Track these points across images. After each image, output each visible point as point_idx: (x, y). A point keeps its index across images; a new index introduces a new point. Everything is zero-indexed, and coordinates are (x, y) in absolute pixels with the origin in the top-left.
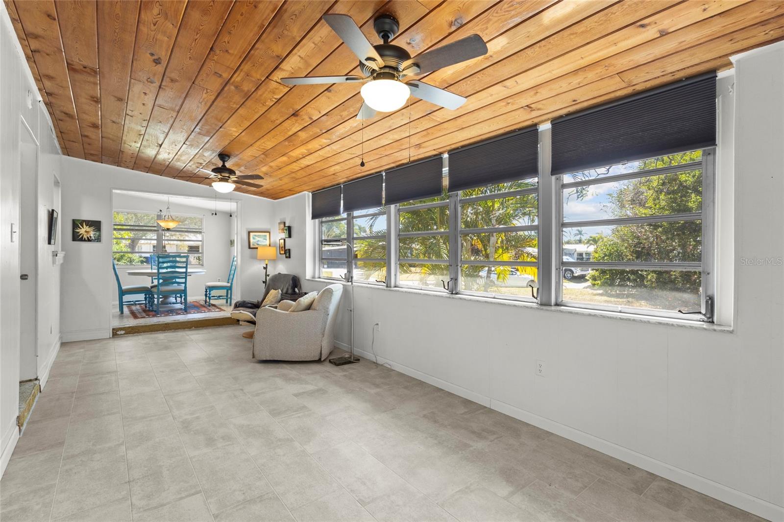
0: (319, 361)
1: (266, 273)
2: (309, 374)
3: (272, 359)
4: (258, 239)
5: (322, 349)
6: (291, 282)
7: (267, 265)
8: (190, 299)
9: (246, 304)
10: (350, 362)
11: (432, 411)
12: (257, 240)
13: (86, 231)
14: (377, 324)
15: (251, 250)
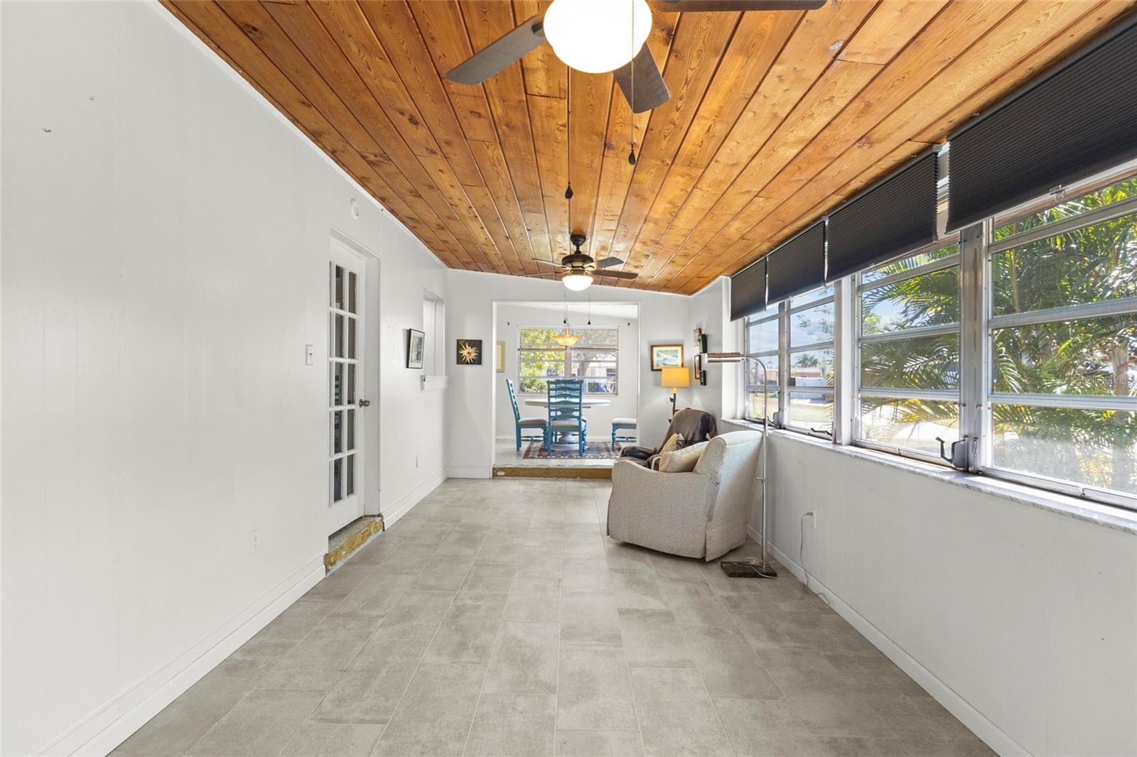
0: (702, 561)
1: (674, 407)
2: (671, 580)
3: (631, 542)
4: (665, 356)
5: (707, 542)
6: (700, 423)
7: (675, 395)
8: (588, 438)
9: (637, 452)
10: (755, 575)
11: (859, 736)
12: (663, 358)
13: (469, 353)
14: (811, 514)
15: (654, 372)
